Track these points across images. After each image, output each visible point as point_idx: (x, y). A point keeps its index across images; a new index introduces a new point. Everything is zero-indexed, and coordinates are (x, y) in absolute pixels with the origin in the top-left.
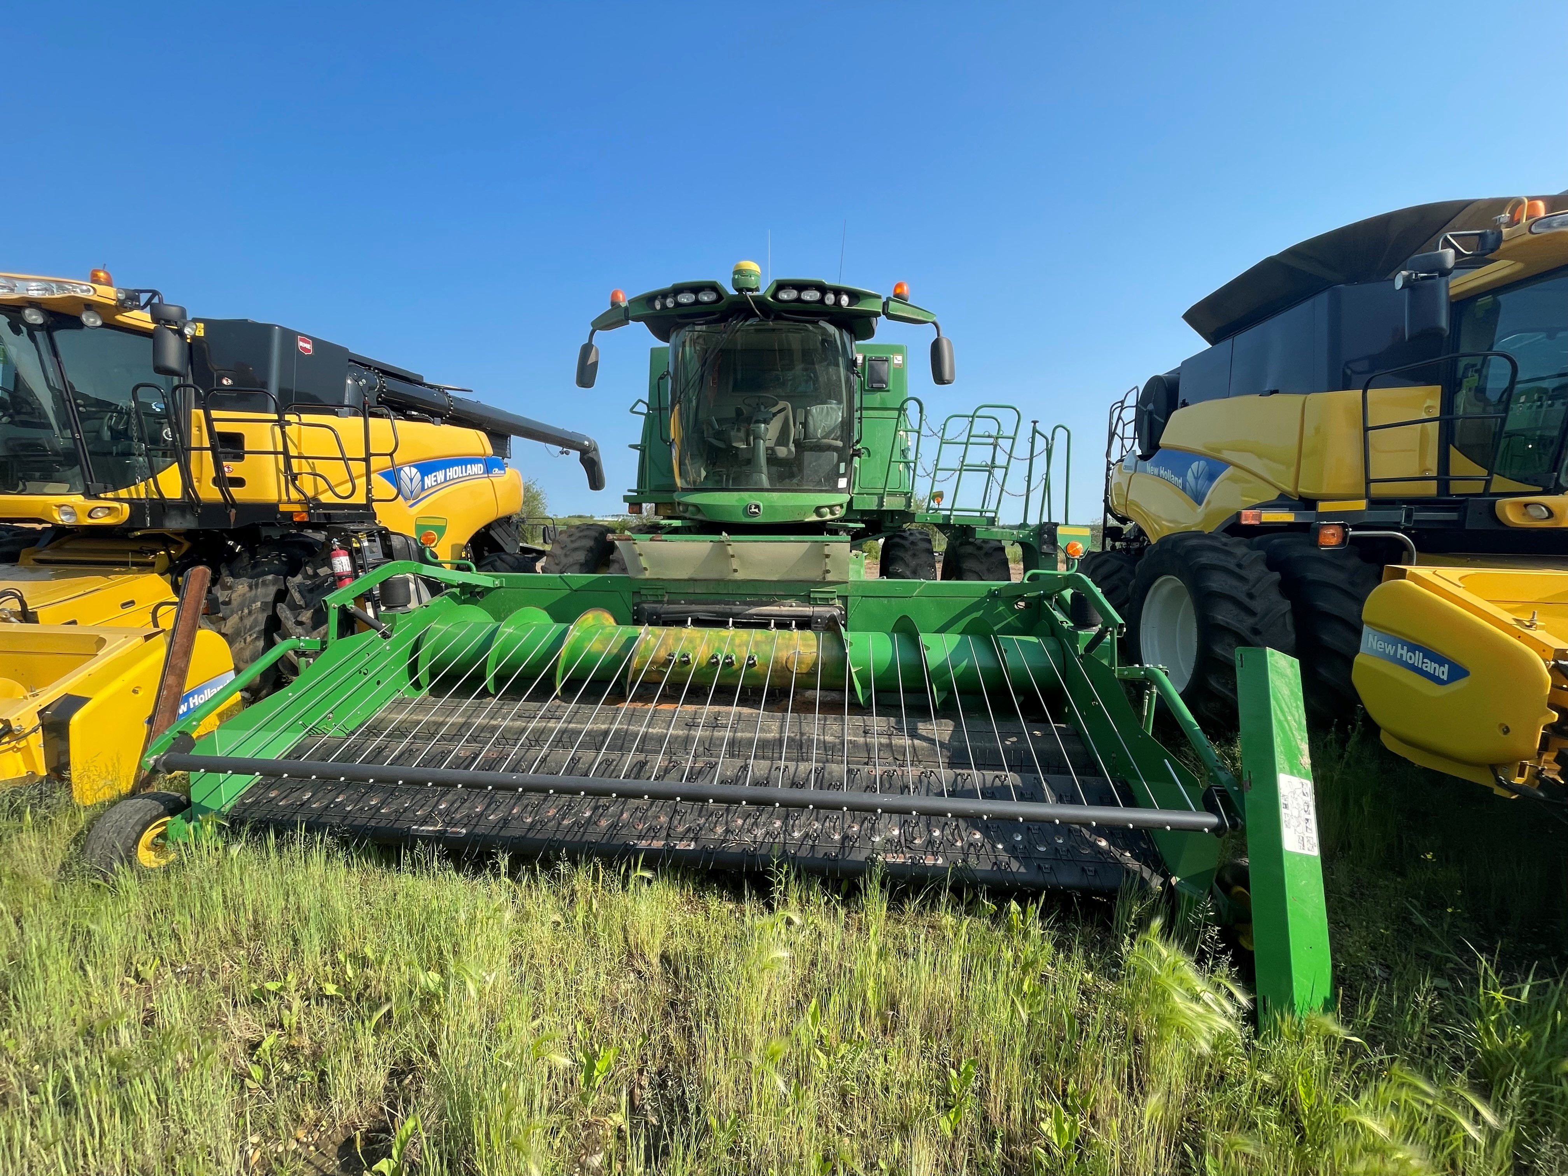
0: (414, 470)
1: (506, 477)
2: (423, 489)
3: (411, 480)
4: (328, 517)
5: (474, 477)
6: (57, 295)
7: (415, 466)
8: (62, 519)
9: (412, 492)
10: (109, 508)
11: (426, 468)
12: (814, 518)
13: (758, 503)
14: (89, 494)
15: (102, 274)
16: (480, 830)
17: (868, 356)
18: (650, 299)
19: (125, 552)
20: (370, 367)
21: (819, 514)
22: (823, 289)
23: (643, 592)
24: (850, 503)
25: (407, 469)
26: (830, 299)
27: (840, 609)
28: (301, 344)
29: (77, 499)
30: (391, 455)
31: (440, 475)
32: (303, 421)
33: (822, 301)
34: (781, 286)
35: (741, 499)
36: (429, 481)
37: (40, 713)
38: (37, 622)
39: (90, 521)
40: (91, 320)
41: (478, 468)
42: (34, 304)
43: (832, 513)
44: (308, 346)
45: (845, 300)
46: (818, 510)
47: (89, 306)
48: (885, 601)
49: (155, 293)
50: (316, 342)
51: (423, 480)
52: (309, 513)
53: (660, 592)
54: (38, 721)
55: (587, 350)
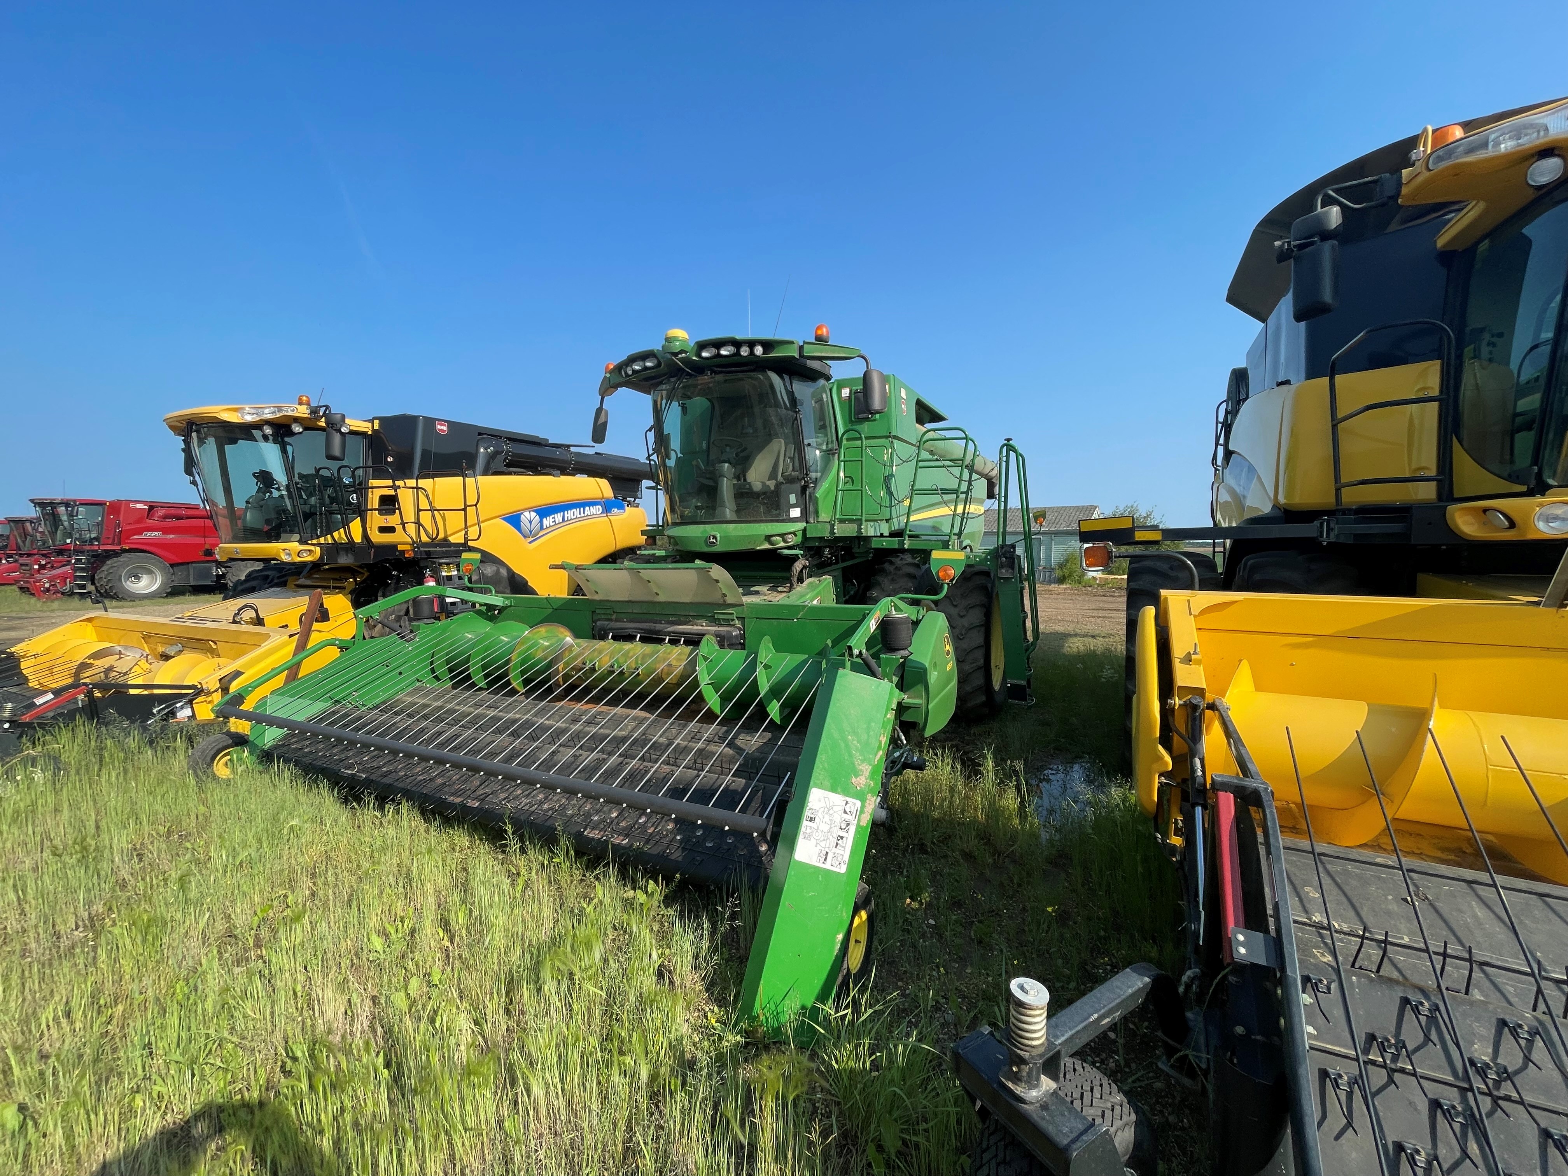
0: (533, 514)
1: (625, 515)
2: (542, 528)
3: (531, 522)
4: (428, 553)
5: (594, 516)
6: (278, 415)
7: (534, 511)
8: (285, 558)
9: (531, 532)
10: (309, 550)
11: (544, 512)
12: (766, 546)
13: (715, 533)
14: (301, 542)
15: (304, 398)
16: (373, 777)
17: (854, 388)
18: (620, 368)
19: (328, 580)
20: (501, 437)
21: (771, 543)
22: (737, 344)
23: (598, 611)
24: (805, 530)
25: (527, 514)
26: (744, 352)
27: (740, 629)
28: (439, 427)
29: (294, 546)
30: (476, 505)
31: (559, 517)
32: (408, 485)
33: (738, 354)
34: (702, 346)
35: (705, 531)
36: (547, 522)
37: (220, 680)
38: (264, 625)
39: (299, 559)
40: (297, 428)
41: (597, 510)
42: (268, 422)
43: (785, 541)
44: (444, 428)
45: (759, 350)
46: (768, 538)
47: (296, 420)
48: (775, 622)
49: (327, 407)
50: (451, 424)
51: (541, 522)
52: (413, 550)
53: (608, 612)
54: (218, 685)
55: (599, 411)
